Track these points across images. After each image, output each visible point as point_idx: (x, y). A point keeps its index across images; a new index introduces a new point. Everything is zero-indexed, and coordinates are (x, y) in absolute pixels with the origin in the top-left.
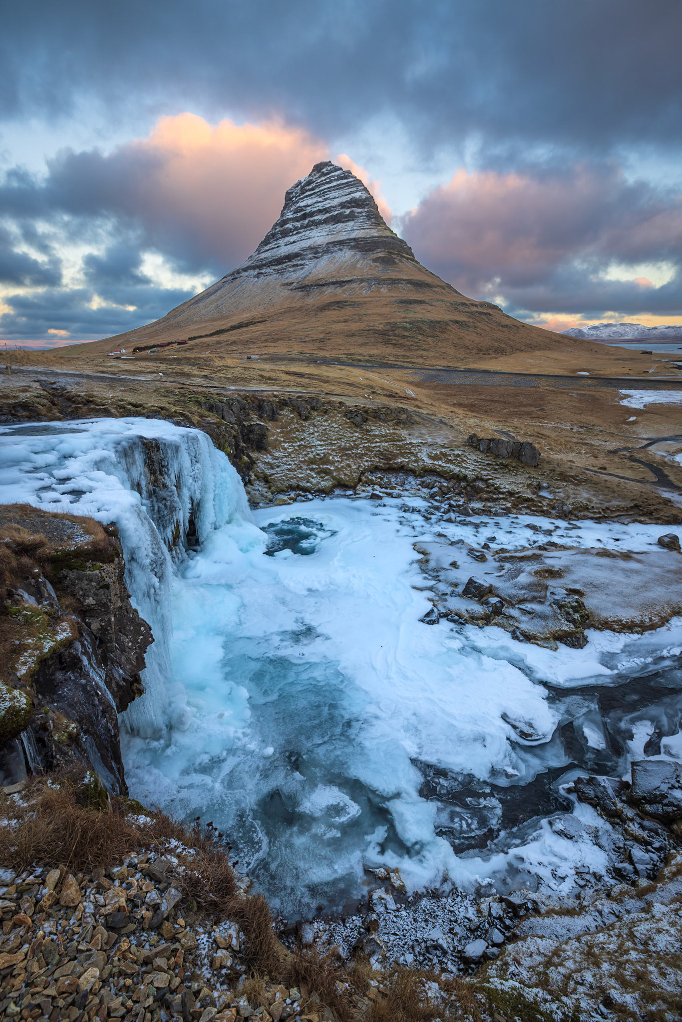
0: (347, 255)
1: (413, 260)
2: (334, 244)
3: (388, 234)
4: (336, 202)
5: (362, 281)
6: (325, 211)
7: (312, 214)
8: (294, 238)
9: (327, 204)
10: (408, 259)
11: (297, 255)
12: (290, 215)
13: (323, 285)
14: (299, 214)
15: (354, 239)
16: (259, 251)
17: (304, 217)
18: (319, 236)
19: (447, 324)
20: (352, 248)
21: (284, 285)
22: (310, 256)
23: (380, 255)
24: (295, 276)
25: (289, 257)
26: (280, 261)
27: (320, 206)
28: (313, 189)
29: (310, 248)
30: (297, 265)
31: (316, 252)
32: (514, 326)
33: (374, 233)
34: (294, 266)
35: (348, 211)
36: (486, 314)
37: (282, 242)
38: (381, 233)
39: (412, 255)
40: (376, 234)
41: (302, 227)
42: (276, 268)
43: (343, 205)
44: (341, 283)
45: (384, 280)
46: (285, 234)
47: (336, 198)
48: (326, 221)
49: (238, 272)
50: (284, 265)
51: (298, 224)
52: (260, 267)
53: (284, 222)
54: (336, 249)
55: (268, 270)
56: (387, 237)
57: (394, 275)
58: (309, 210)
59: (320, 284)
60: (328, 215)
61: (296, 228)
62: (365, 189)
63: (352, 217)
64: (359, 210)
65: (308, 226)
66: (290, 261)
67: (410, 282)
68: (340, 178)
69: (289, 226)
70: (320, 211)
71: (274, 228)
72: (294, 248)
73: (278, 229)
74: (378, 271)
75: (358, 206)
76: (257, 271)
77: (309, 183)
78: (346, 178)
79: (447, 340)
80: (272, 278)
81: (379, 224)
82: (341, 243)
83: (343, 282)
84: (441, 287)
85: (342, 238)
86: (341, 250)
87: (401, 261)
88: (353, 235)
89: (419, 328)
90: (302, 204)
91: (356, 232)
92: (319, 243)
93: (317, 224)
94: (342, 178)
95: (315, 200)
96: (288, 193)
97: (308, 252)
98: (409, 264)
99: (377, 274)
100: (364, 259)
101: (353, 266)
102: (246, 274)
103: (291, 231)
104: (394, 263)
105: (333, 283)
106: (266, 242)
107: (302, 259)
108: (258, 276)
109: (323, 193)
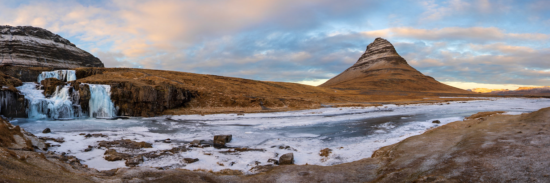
0: (383, 62)
1: (406, 64)
2: (379, 59)
3: (397, 56)
4: (381, 48)
5: (385, 69)
6: (378, 50)
7: (373, 51)
8: (367, 58)
9: (378, 48)
10: (404, 63)
11: (367, 63)
12: (367, 52)
13: (373, 71)
14: (370, 51)
15: (385, 57)
16: (357, 63)
17: (371, 52)
18: (375, 57)
19: (405, 80)
20: (385, 60)
21: (361, 71)
22: (371, 63)
23: (393, 62)
24: (365, 69)
25: (364, 63)
26: (361, 65)
27: (376, 49)
28: (375, 45)
29: (371, 60)
30: (367, 66)
31: (373, 61)
32: (435, 83)
33: (393, 55)
34: (366, 66)
35: (384, 50)
36: (425, 79)
37: (363, 59)
38: (395, 56)
39: (406, 62)
40: (393, 56)
41: (370, 55)
42: (360, 67)
43: (383, 48)
44: (378, 70)
45: (393, 69)
46: (365, 57)
47: (381, 47)
48: (377, 53)
49: (349, 69)
50: (362, 66)
51: (369, 54)
52: (355, 67)
53: (365, 54)
54: (379, 60)
55: (358, 68)
56: (397, 57)
57: (396, 67)
58: (373, 50)
59: (372, 71)
60: (378, 51)
61: (368, 55)
62: (391, 44)
63: (386, 51)
64: (388, 50)
65: (372, 54)
66: (364, 64)
67: (401, 69)
68: (383, 41)
69: (366, 55)
70: (376, 50)
71: (362, 56)
72: (367, 61)
73: (363, 56)
74: (392, 66)
75: (388, 48)
76: (355, 68)
77: (373, 43)
78: (385, 41)
79: (402, 85)
80: (358, 69)
81: (394, 53)
82: (381, 58)
83: (379, 70)
84: (414, 71)
85: (382, 57)
86: (381, 60)
87: (401, 63)
88: (385, 56)
89: (393, 81)
90: (370, 49)
91: (386, 55)
92: (375, 59)
93: (375, 54)
94: (384, 42)
95: (375, 47)
96: (367, 46)
97: (371, 62)
98: (404, 65)
99: (391, 67)
100: (388, 63)
101: (384, 65)
102: (351, 69)
103: (366, 56)
104: (398, 64)
105: (376, 70)
106: (359, 60)
107: (368, 64)
108: (354, 69)
109: (378, 45)
